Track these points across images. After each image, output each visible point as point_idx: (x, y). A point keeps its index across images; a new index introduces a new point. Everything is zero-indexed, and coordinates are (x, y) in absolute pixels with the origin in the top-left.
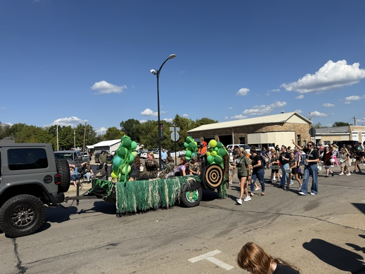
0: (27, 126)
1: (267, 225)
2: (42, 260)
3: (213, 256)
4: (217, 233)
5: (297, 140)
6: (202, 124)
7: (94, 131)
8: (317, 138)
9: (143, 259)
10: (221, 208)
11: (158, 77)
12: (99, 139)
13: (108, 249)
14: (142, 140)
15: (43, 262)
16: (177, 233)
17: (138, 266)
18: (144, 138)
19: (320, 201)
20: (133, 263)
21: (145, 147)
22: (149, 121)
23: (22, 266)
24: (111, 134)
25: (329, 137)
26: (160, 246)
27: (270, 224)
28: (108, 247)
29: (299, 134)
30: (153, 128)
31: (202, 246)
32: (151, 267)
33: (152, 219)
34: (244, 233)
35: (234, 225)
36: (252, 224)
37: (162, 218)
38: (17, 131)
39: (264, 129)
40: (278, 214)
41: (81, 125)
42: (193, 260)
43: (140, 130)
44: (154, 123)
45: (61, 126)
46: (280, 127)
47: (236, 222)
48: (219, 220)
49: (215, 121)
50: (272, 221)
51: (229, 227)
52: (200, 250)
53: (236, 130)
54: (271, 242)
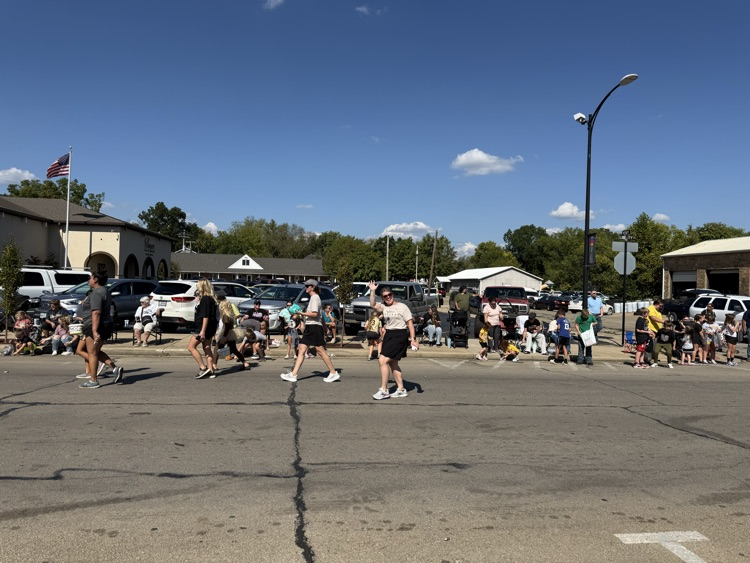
2: (333, 463)
3: (682, 544)
4: (704, 493)
9: (513, 507)
10: (727, 440)
12: (461, 266)
13: (445, 471)
14: (549, 271)
15: (332, 468)
16: (598, 472)
17: (499, 519)
18: (555, 267)
20: (491, 509)
21: (556, 287)
22: (568, 230)
23: (301, 465)
24: (485, 256)
26: (554, 491)
28: (446, 468)
30: (577, 246)
31: (659, 514)
33: (546, 434)
37: (569, 436)
41: (429, 236)
42: (628, 539)
43: (545, 249)
51: (741, 488)
52: (650, 521)
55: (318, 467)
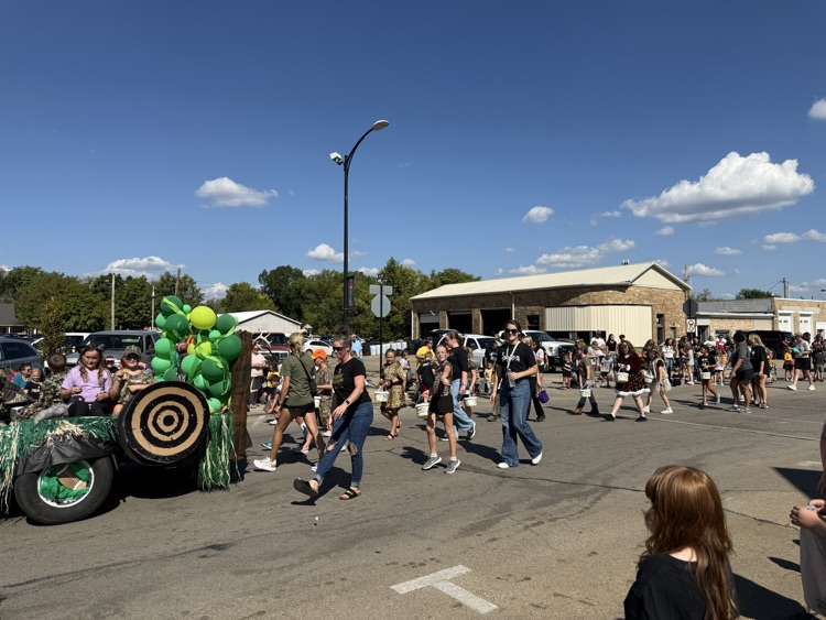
0: (43, 274)
1: (581, 512)
2: (43, 579)
3: (450, 580)
4: (463, 526)
5: (656, 325)
6: (444, 283)
7: (198, 291)
8: (701, 322)
9: (286, 582)
10: (477, 469)
11: (346, 170)
13: (203, 557)
14: (307, 315)
15: (44, 585)
16: (369, 524)
17: (271, 600)
18: (312, 311)
19: (703, 462)
20: (261, 591)
21: (314, 331)
22: (326, 273)
24: (238, 299)
25: (727, 321)
26: (327, 554)
27: (587, 508)
28: (203, 553)
29: (661, 312)
30: (334, 289)
31: (428, 555)
32: (302, 601)
34: (527, 527)
35: (504, 509)
36: (545, 509)
38: (19, 285)
39: (583, 298)
40: (607, 488)
41: (168, 275)
43: (303, 291)
44: (337, 276)
45: (124, 277)
46: (619, 294)
47: (509, 503)
48: (471, 498)
49: (475, 277)
50: (593, 503)
51: (491, 514)
52: (421, 564)
53: (520, 299)
54: (588, 551)
55: (22, 587)
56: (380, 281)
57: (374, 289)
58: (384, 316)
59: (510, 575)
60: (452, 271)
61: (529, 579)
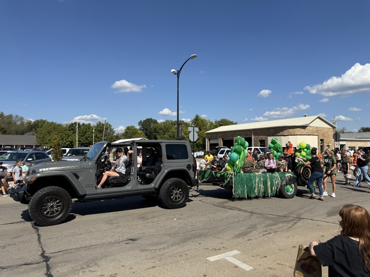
0: (48, 123)
1: (288, 229)
2: (65, 250)
3: (232, 256)
4: (236, 234)
5: (320, 144)
6: (221, 125)
7: (112, 130)
8: (341, 143)
9: (162, 255)
10: (240, 210)
11: (178, 77)
12: (118, 138)
13: (127, 244)
15: (65, 253)
16: (195, 231)
17: (157, 262)
18: (162, 138)
20: (153, 258)
22: (167, 121)
23: (46, 255)
24: (130, 133)
25: (354, 142)
26: (178, 244)
27: (291, 227)
28: (127, 242)
29: (322, 138)
30: (171, 128)
31: (221, 246)
32: (170, 263)
33: (171, 217)
34: (264, 235)
35: (253, 227)
36: (272, 227)
37: (180, 216)
38: (38, 127)
39: (285, 132)
40: (299, 219)
41: (100, 123)
42: (212, 259)
43: (157, 129)
44: (173, 123)
45: (81, 124)
46: (303, 130)
47: (255, 225)
48: (238, 222)
49: (234, 122)
50: (293, 225)
51: (248, 229)
52: (219, 249)
53: (256, 132)
54: (292, 246)
55: (57, 254)
56: (193, 125)
57: (190, 129)
58: (195, 141)
59: (258, 255)
60: (224, 120)
61: (266, 257)
